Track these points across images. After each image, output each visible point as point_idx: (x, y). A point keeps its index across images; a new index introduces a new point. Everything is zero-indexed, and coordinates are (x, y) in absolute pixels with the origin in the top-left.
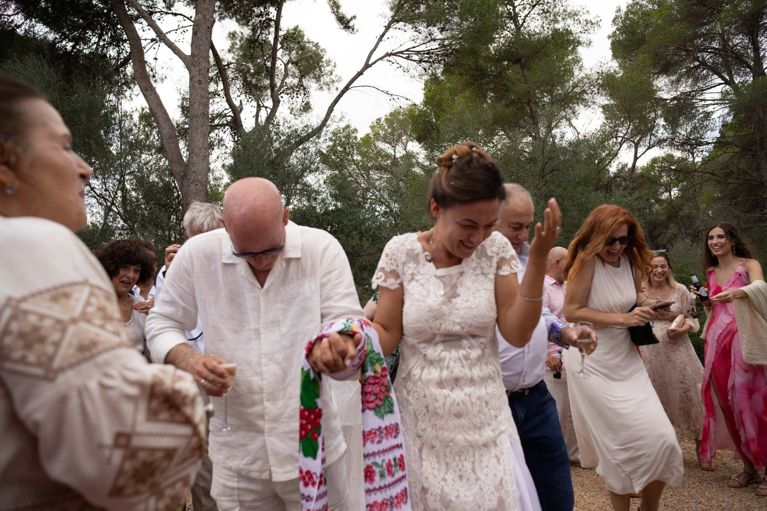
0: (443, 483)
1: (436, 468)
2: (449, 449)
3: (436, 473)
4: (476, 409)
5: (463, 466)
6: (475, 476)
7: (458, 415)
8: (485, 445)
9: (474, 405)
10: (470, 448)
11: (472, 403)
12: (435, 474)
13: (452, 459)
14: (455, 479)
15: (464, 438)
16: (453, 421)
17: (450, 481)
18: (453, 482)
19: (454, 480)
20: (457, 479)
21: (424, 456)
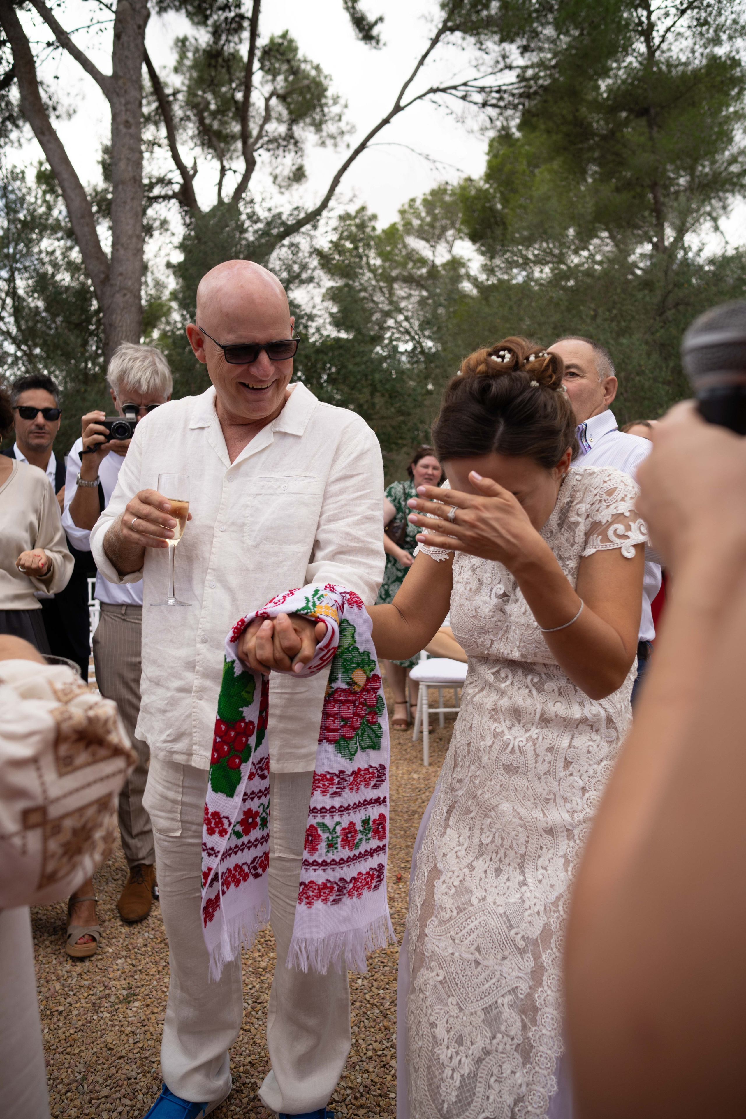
0: (466, 871)
1: (465, 846)
2: (489, 820)
3: (462, 854)
4: (543, 767)
5: (505, 856)
6: (521, 878)
7: (511, 770)
8: (550, 831)
9: (540, 760)
10: (521, 829)
11: (537, 755)
12: (459, 854)
13: (490, 839)
14: (488, 871)
15: (514, 810)
16: (501, 778)
17: (478, 872)
18: (483, 876)
19: (486, 872)
20: (491, 873)
21: (452, 822)
